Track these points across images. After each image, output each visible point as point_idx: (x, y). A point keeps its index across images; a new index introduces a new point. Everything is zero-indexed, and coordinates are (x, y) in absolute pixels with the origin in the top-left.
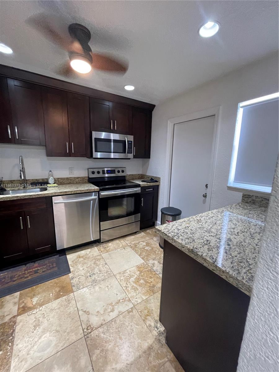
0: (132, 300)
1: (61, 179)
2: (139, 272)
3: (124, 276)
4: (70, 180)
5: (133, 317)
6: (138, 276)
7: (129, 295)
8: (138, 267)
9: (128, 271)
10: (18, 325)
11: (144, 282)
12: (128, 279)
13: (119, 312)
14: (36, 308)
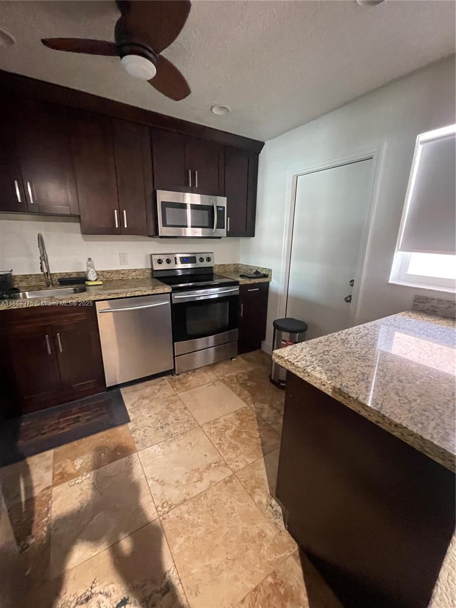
0: (231, 464)
1: (108, 272)
2: (239, 422)
3: (216, 427)
4: (123, 274)
5: (233, 490)
6: (237, 427)
7: (226, 458)
8: (237, 413)
9: (221, 420)
10: (54, 500)
11: (248, 437)
12: (222, 431)
13: (211, 482)
14: (82, 475)
